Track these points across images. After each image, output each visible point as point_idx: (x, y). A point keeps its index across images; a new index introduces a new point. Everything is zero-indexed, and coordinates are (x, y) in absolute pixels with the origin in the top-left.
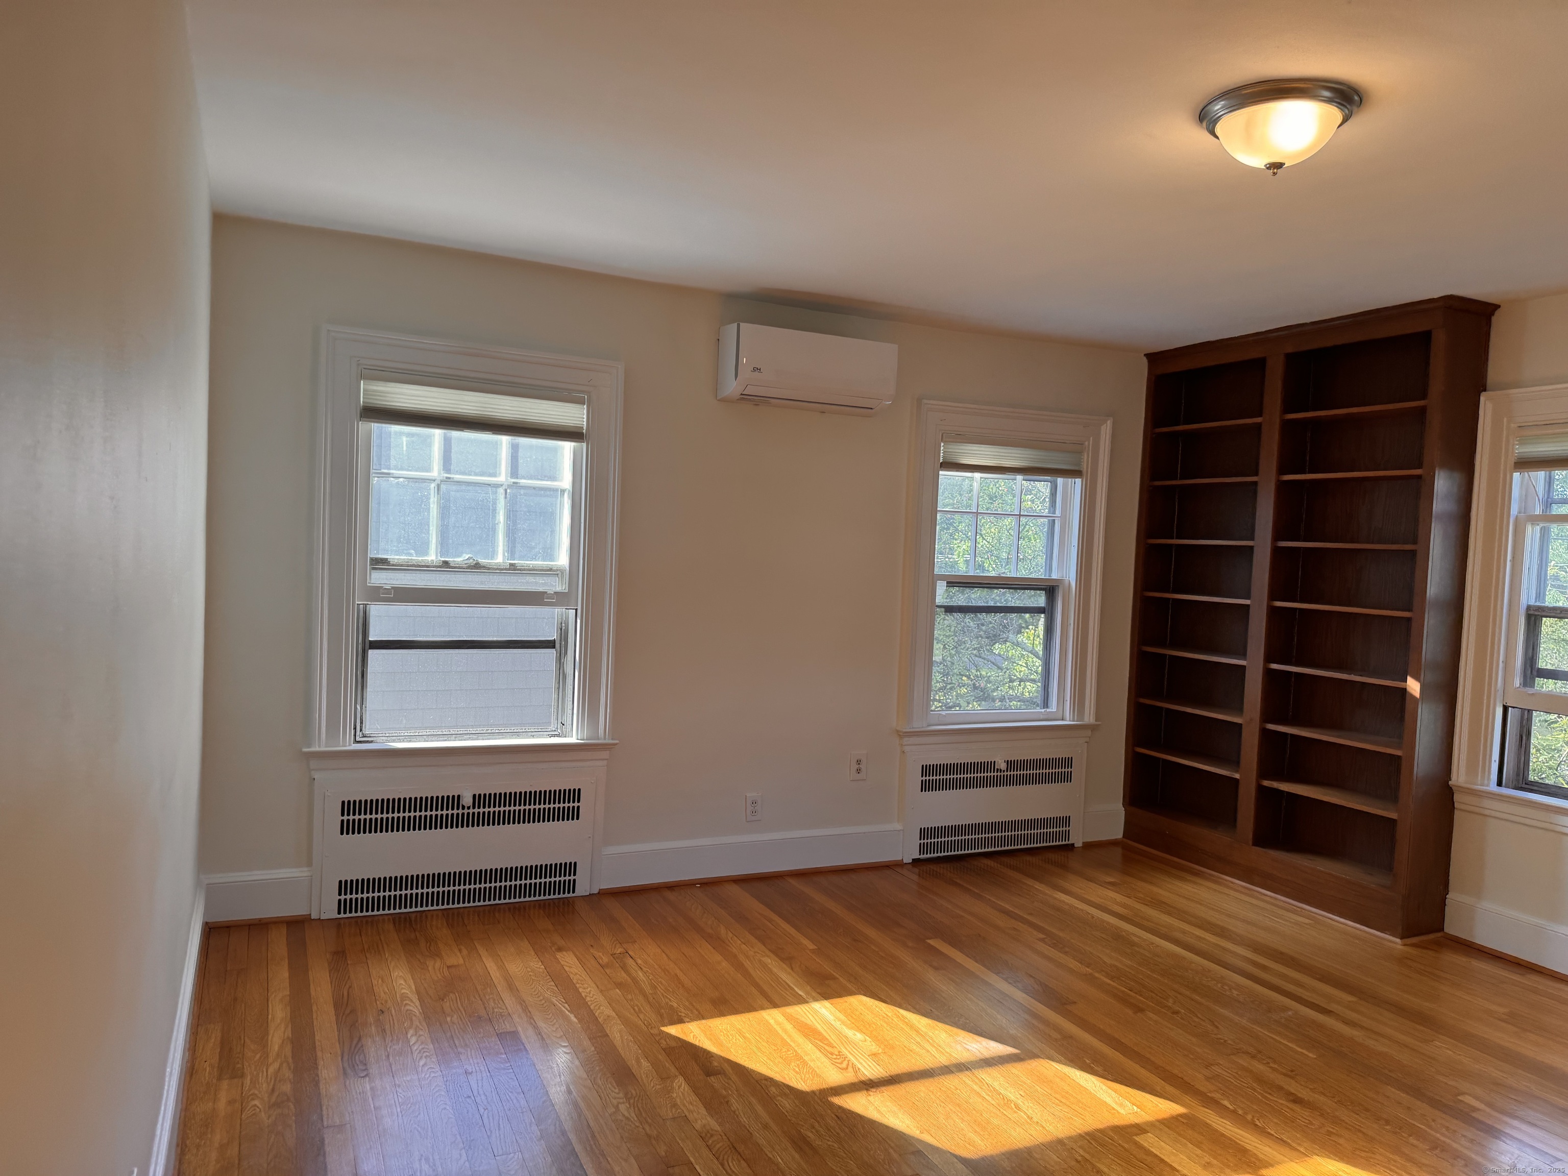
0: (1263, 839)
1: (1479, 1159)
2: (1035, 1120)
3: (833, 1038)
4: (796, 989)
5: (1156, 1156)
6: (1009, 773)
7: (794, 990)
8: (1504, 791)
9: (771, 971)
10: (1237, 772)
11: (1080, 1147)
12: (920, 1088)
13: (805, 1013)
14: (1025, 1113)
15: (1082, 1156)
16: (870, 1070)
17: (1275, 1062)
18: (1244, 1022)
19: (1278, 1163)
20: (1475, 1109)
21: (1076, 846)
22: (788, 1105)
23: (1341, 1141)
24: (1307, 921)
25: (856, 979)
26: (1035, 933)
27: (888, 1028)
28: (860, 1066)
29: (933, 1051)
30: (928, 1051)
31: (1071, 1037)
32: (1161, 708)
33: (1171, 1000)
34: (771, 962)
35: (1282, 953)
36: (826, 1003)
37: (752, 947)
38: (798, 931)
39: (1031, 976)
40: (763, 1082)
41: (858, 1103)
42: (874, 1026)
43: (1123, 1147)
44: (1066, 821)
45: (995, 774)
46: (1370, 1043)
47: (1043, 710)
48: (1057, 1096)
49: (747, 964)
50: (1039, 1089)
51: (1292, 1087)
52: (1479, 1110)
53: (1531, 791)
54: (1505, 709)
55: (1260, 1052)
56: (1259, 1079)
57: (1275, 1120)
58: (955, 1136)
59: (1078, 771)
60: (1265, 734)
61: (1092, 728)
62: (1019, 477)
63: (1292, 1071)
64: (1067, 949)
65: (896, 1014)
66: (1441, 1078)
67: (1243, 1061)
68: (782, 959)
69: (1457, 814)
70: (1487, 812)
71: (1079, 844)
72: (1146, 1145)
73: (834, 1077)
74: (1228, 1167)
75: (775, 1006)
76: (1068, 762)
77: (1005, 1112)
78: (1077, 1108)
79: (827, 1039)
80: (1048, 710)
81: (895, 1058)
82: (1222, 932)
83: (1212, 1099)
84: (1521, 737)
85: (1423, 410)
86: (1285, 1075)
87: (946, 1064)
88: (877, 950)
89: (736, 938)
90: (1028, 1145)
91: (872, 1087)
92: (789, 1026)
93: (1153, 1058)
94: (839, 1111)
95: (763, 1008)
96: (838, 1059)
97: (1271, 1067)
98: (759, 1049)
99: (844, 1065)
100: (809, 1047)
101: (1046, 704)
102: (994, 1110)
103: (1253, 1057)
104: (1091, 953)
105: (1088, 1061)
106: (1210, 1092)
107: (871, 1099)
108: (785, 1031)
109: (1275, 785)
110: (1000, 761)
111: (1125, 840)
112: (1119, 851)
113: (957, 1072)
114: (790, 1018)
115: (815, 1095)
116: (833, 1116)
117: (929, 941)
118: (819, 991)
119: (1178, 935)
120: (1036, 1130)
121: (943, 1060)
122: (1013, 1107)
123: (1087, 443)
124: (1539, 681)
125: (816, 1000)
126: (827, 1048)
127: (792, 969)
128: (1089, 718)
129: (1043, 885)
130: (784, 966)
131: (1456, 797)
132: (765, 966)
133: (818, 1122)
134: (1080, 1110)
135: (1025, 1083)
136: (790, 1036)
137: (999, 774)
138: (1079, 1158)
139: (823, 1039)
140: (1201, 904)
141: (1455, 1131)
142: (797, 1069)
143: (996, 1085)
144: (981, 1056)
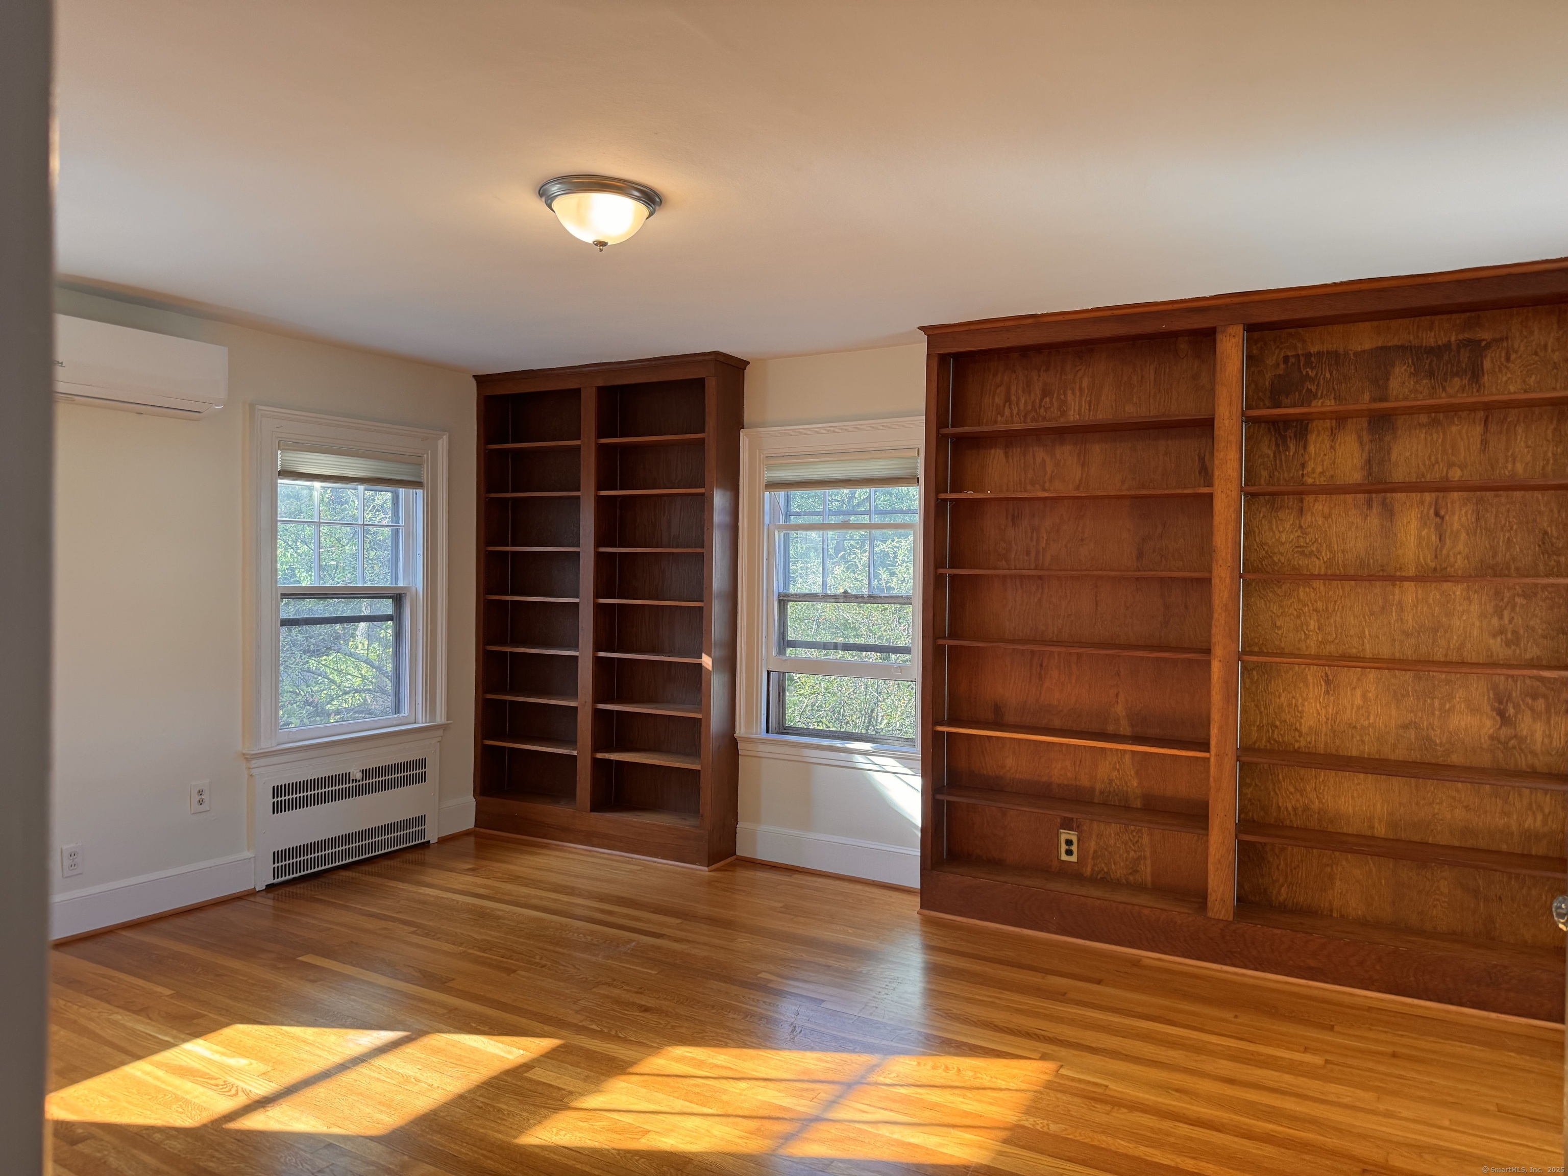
0: (601, 804)
1: (776, 1015)
2: (436, 1085)
3: (214, 1071)
4: (160, 1036)
5: (544, 1083)
6: (364, 782)
7: (159, 1038)
8: (771, 736)
9: (124, 1027)
10: (575, 749)
11: (481, 1096)
12: (320, 1091)
13: (177, 1057)
14: (425, 1083)
15: (482, 1102)
16: (261, 1089)
17: (628, 985)
18: (600, 959)
19: (640, 1060)
20: (770, 981)
21: (431, 842)
22: (178, 1146)
23: (683, 1030)
24: (639, 868)
25: (227, 1010)
26: (406, 928)
27: (273, 1046)
28: (251, 1088)
29: (325, 1054)
30: (320, 1056)
31: (456, 1009)
32: (506, 701)
33: (538, 957)
34: (121, 1017)
35: (622, 898)
36: (200, 1041)
37: (95, 1009)
38: (148, 981)
39: (410, 966)
40: (144, 1132)
41: (257, 1122)
42: (258, 1049)
43: (516, 1085)
44: (421, 820)
45: (351, 785)
46: (694, 951)
47: (396, 716)
48: (451, 1061)
49: (91, 1026)
50: (434, 1059)
51: (644, 1001)
52: (771, 981)
53: (788, 734)
54: (768, 673)
55: (615, 980)
56: (618, 1001)
57: (634, 1029)
58: (363, 1120)
59: (431, 770)
60: (597, 713)
61: (444, 727)
62: (361, 488)
63: (641, 988)
64: (439, 936)
65: (279, 1032)
66: (747, 965)
67: (603, 990)
68: (136, 1012)
69: (741, 760)
70: (761, 754)
71: (434, 840)
72: (535, 1077)
73: (223, 1105)
74: (603, 1074)
75: (138, 1057)
76: (422, 763)
77: (406, 1087)
78: (471, 1065)
79: (208, 1074)
80: (401, 715)
81: (287, 1071)
82: (571, 891)
83: (583, 1026)
84: (779, 693)
85: (702, 441)
86: (637, 993)
87: (340, 1062)
88: (245, 979)
89: (70, 1004)
90: (433, 1108)
91: (269, 1103)
92: (160, 1073)
93: (530, 1008)
94: (239, 1134)
95: (123, 1063)
96: (226, 1088)
97: (625, 990)
98: (128, 1102)
99: (233, 1092)
100: (188, 1085)
101: (397, 709)
102: (396, 1089)
103: (609, 985)
104: (462, 934)
105: (474, 1025)
106: (581, 1021)
107: (267, 1113)
108: (158, 1078)
109: (607, 756)
110: (355, 772)
111: (477, 829)
112: (472, 839)
113: (354, 1066)
114: (159, 1065)
115: (208, 1127)
116: (232, 1140)
117: (300, 958)
118: (187, 1032)
119: (534, 901)
120: (438, 1093)
121: (337, 1059)
122: (413, 1080)
123: (425, 456)
124: (789, 651)
125: (185, 1041)
126: (209, 1081)
127: (150, 1019)
128: (441, 718)
129: (407, 884)
130: (140, 1018)
131: (740, 746)
132: (115, 1024)
133: (217, 1150)
134: (474, 1066)
135: (420, 1058)
136: (163, 1082)
137: (354, 784)
138: (481, 1105)
139: (203, 1075)
140: (552, 872)
141: (758, 1000)
142: (181, 1110)
143: (393, 1067)
144: (375, 1047)
